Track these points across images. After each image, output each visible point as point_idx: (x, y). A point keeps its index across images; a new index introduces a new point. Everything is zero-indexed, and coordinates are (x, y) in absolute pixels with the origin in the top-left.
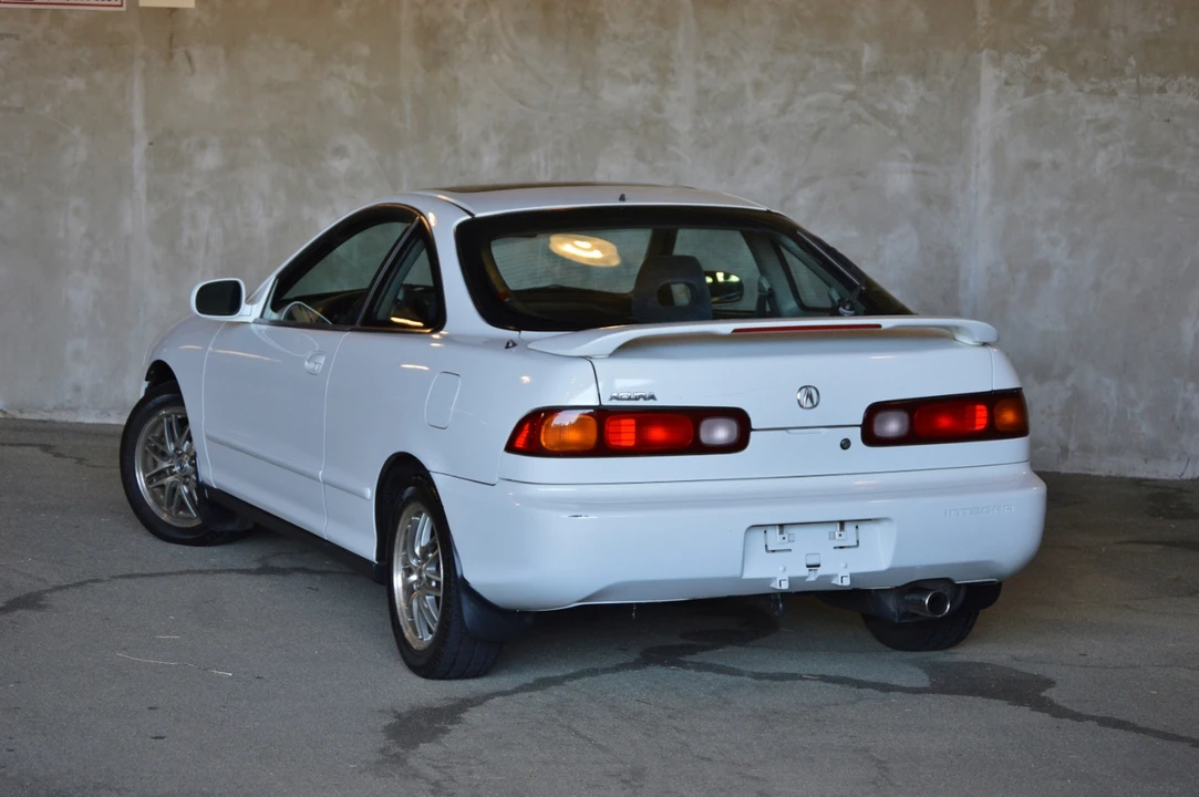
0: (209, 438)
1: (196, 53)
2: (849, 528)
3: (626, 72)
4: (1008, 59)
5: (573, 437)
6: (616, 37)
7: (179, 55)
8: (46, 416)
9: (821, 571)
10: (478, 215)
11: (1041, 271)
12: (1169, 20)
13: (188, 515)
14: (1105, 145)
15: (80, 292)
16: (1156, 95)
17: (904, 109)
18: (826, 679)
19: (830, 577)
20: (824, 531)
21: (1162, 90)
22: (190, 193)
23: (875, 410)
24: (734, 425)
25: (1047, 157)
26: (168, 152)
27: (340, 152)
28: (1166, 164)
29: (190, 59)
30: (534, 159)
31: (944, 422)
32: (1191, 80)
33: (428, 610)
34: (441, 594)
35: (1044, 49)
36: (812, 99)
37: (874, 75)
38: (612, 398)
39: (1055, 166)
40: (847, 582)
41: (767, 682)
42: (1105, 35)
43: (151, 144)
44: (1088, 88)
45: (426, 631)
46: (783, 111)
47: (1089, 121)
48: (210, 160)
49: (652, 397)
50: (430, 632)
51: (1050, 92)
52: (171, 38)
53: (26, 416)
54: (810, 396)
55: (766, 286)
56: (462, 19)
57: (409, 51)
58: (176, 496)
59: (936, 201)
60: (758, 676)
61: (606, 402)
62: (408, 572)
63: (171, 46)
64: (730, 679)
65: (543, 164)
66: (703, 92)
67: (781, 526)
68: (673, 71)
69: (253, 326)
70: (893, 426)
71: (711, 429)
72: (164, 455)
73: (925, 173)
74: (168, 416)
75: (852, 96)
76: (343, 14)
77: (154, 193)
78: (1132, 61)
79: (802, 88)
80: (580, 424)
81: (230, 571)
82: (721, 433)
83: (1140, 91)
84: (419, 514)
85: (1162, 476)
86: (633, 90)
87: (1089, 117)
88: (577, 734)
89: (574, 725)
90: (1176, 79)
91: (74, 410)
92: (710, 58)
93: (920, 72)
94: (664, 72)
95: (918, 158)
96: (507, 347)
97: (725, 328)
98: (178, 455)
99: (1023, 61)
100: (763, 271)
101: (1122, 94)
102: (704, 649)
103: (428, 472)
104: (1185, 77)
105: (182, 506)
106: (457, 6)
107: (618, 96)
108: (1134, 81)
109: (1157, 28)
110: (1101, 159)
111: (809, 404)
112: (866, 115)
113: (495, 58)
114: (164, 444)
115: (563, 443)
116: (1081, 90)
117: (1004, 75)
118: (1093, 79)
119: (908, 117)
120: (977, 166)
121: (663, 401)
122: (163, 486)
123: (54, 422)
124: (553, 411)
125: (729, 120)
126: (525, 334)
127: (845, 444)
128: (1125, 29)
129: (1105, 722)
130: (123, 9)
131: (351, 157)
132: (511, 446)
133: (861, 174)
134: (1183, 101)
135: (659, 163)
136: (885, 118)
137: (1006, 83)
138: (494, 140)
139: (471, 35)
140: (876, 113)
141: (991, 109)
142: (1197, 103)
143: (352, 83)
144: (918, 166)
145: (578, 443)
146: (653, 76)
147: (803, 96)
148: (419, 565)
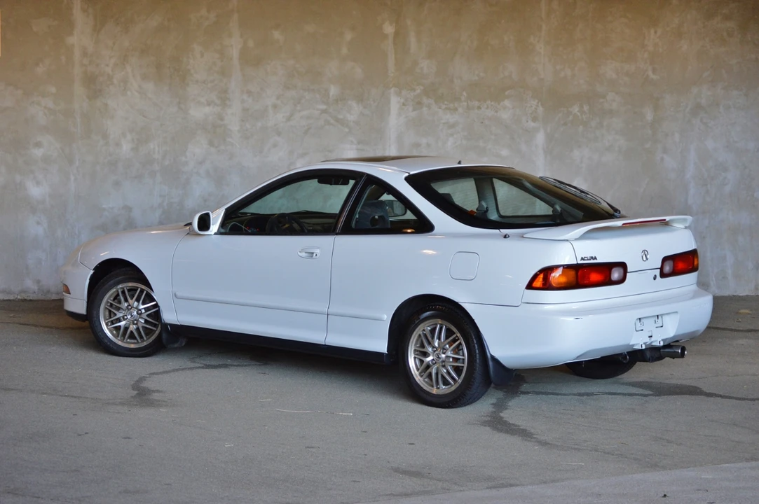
2: (660, 317)
3: (203, 100)
5: (563, 280)
6: (197, 81)
9: (652, 339)
10: (412, 173)
12: (481, 74)
14: (452, 135)
16: (476, 111)
17: (351, 118)
18: (605, 393)
19: (653, 342)
20: (652, 320)
21: (479, 108)
23: (665, 259)
24: (621, 270)
25: (424, 141)
27: (38, 145)
28: (481, 144)
30: (152, 147)
31: (681, 266)
32: (492, 103)
33: (449, 373)
35: (422, 88)
36: (305, 113)
37: (337, 100)
38: (582, 259)
40: (661, 344)
42: (452, 81)
44: (444, 107)
45: (441, 384)
46: (289, 119)
47: (444, 123)
49: (595, 258)
51: (425, 109)
54: (646, 255)
55: (485, 206)
56: (111, 73)
57: (79, 90)
58: (128, 331)
61: (580, 262)
62: (423, 355)
65: (157, 149)
66: (245, 110)
67: (640, 319)
68: (229, 99)
69: (215, 236)
70: (668, 268)
71: (614, 273)
73: (362, 150)
75: (324, 111)
76: (40, 70)
78: (465, 94)
79: (298, 108)
80: (565, 273)
82: (617, 274)
86: (207, 110)
87: (443, 121)
90: (485, 102)
92: (249, 93)
93: (360, 99)
94: (224, 99)
95: (359, 143)
96: (505, 237)
97: (619, 223)
99: (412, 94)
101: (460, 110)
103: (457, 303)
104: (489, 102)
105: (133, 336)
107: (199, 112)
109: (477, 78)
111: (645, 259)
112: (332, 121)
113: (129, 93)
115: (560, 283)
116: (440, 108)
117: (402, 100)
118: (446, 103)
119: (354, 122)
120: (390, 146)
122: (119, 327)
125: (259, 124)
127: (655, 278)
128: (461, 79)
131: (45, 147)
132: (530, 286)
133: (330, 151)
134: (490, 113)
135: (222, 147)
136: (342, 122)
137: (404, 104)
138: (129, 137)
139: (115, 81)
140: (337, 120)
141: (396, 117)
142: (495, 114)
143: (45, 107)
144: (360, 146)
145: (566, 283)
146: (218, 102)
147: (300, 111)
148: (435, 351)
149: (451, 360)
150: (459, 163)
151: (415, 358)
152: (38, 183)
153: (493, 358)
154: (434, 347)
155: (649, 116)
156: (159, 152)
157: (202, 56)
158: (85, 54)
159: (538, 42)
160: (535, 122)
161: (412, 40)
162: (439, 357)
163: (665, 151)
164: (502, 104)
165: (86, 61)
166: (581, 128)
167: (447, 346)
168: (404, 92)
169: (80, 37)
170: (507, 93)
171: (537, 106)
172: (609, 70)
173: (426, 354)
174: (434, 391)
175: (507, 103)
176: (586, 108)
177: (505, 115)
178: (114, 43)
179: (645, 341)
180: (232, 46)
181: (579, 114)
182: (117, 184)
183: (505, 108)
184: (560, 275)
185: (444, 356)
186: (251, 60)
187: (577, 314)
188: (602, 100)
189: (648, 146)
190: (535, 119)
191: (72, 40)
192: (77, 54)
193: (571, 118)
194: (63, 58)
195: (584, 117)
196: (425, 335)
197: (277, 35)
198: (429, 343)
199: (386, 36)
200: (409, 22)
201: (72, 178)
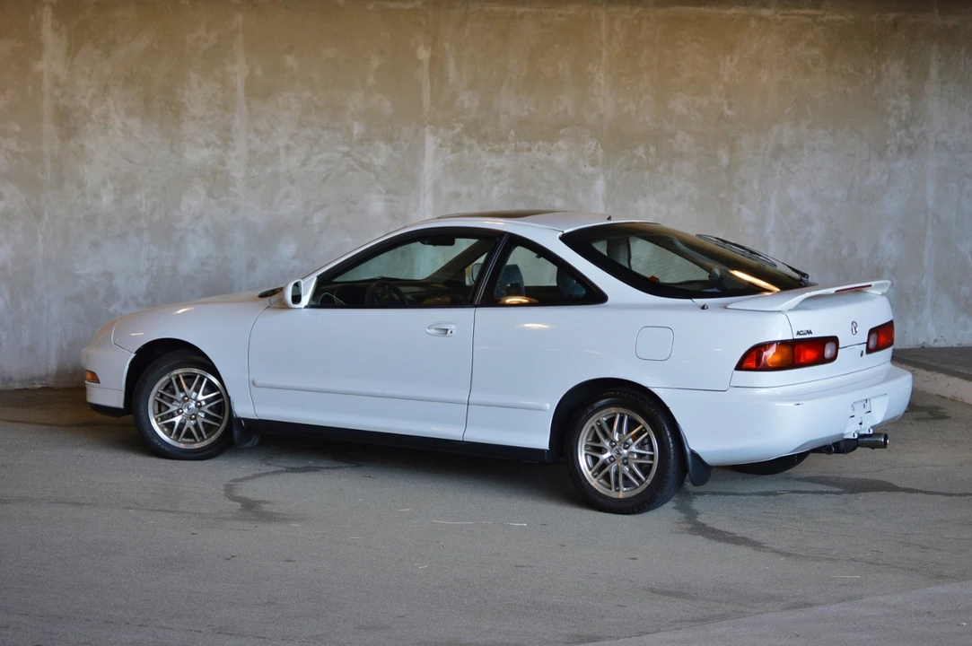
0: (253, 385)
3: (200, 140)
4: (441, 131)
5: (778, 358)
6: (194, 118)
10: (566, 231)
12: (532, 109)
13: (193, 440)
14: (497, 182)
16: (526, 153)
17: (379, 161)
20: (862, 405)
21: (529, 150)
23: (872, 333)
24: (834, 346)
25: (464, 190)
28: (532, 193)
30: (138, 198)
32: (545, 144)
34: (654, 462)
35: (462, 125)
36: (322, 156)
37: (361, 141)
38: (798, 333)
39: (470, 195)
42: (497, 117)
46: (304, 164)
47: (488, 168)
51: (466, 151)
54: (855, 327)
56: (88, 107)
57: (49, 127)
58: (184, 429)
59: (398, 218)
61: (794, 337)
65: (144, 201)
66: (252, 153)
68: (232, 139)
69: (304, 310)
71: (827, 350)
73: (391, 201)
75: (346, 154)
78: (512, 133)
79: (316, 150)
80: (779, 350)
86: (206, 152)
87: (487, 166)
90: (536, 143)
92: (257, 131)
93: (389, 139)
94: (226, 140)
95: (388, 192)
96: (703, 308)
97: (832, 290)
99: (450, 133)
101: (507, 152)
104: (541, 143)
105: (190, 434)
106: (84, 98)
107: (196, 156)
109: (526, 113)
110: (496, 188)
111: (854, 332)
112: (356, 166)
113: (110, 132)
115: (772, 363)
116: (484, 150)
117: (439, 141)
118: (490, 143)
119: (381, 167)
120: (424, 196)
122: (172, 423)
125: (269, 170)
127: (862, 354)
128: (508, 114)
131: (7, 199)
132: (739, 367)
133: (354, 203)
134: (542, 156)
135: (224, 199)
136: (368, 167)
137: (441, 146)
138: (110, 186)
139: (94, 118)
140: (362, 165)
141: (432, 161)
142: (548, 157)
143: (7, 150)
144: (388, 197)
145: (782, 361)
146: (219, 143)
147: (317, 154)
148: (613, 447)
149: (635, 456)
150: (609, 219)
151: (586, 455)
153: (694, 455)
154: (612, 441)
155: (725, 159)
156: (146, 205)
157: (200, 86)
158: (56, 84)
159: (598, 70)
160: (593, 166)
161: (451, 66)
162: (619, 454)
163: (742, 201)
164: (556, 144)
165: (57, 93)
166: (647, 174)
167: (631, 440)
169: (51, 62)
170: (561, 132)
171: (597, 147)
172: (679, 104)
173: (601, 450)
174: (613, 494)
175: (561, 143)
176: (652, 150)
177: (559, 159)
178: (92, 71)
180: (236, 74)
181: (644, 157)
182: (95, 244)
183: (559, 149)
184: (774, 354)
185: (625, 451)
186: (259, 91)
187: (797, 398)
188: (670, 140)
189: (722, 195)
190: (594, 164)
191: (41, 66)
192: (47, 83)
193: (635, 161)
194: (30, 88)
195: (650, 160)
196: (600, 427)
197: (290, 60)
198: (606, 436)
199: (419, 63)
200: (447, 45)
201: (40, 238)
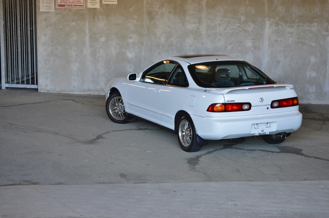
0: (128, 103)
1: (100, 17)
2: (269, 124)
3: (192, 21)
5: (220, 108)
6: (190, 14)
7: (96, 18)
8: (67, 93)
9: (264, 132)
10: (191, 64)
11: (278, 62)
12: (304, 12)
13: (120, 118)
14: (291, 37)
15: (75, 67)
16: (302, 27)
17: (250, 29)
18: (260, 150)
19: (265, 133)
20: (265, 124)
21: (303, 26)
22: (98, 46)
23: (273, 102)
24: (248, 106)
25: (279, 39)
26: (94, 38)
27: (131, 38)
28: (304, 41)
29: (98, 18)
30: (172, 39)
31: (285, 103)
32: (309, 24)
33: (188, 139)
34: (192, 137)
35: (279, 18)
36: (231, 27)
37: (244, 22)
38: (228, 101)
39: (281, 41)
40: (268, 134)
41: (250, 151)
42: (291, 15)
43: (90, 36)
45: (187, 143)
46: (225, 29)
47: (288, 32)
48: (103, 39)
49: (234, 101)
50: (188, 143)
51: (280, 26)
52: (94, 14)
53: (63, 93)
54: (262, 100)
55: (241, 74)
56: (157, 11)
57: (146, 17)
58: (118, 114)
59: (257, 48)
60: (248, 150)
61: (226, 102)
62: (183, 132)
63: (94, 16)
64: (243, 151)
66: (208, 26)
67: (257, 124)
68: (202, 21)
69: (138, 82)
70: (276, 104)
71: (244, 107)
72: (115, 106)
73: (254, 42)
74: (116, 98)
75: (239, 27)
76: (131, 9)
77: (91, 46)
78: (297, 20)
79: (229, 25)
80: (221, 106)
81: (133, 129)
82: (246, 107)
83: (298, 26)
84: (185, 121)
85: (303, 103)
86: (193, 25)
87: (287, 31)
88: (222, 163)
89: (221, 161)
91: (73, 91)
92: (210, 19)
93: (253, 22)
94: (200, 22)
95: (253, 39)
96: (205, 91)
97: (247, 88)
98: (118, 106)
99: (275, 20)
100: (240, 71)
101: (295, 27)
102: (235, 145)
103: (189, 114)
104: (307, 24)
105: (119, 116)
107: (190, 26)
108: (297, 24)
109: (302, 14)
110: (291, 39)
111: (262, 101)
112: (242, 31)
113: (164, 18)
114: (115, 104)
115: (218, 110)
116: (286, 26)
117: (271, 23)
118: (289, 24)
119: (251, 31)
120: (265, 41)
121: (236, 102)
122: (115, 112)
123: (69, 94)
124: (216, 104)
125: (213, 31)
126: (207, 89)
127: (268, 108)
128: (295, 14)
129: (315, 158)
130: (84, 8)
131: (133, 39)
132: (208, 110)
133: (241, 43)
134: (307, 28)
135: (199, 40)
136: (246, 31)
137: (271, 24)
138: (164, 35)
139: (159, 14)
140: (244, 30)
141: (268, 29)
142: (310, 28)
143: (133, 24)
144: (253, 41)
145: (221, 110)
146: (198, 22)
147: (229, 27)
148: (185, 131)
149: (189, 135)
151: (181, 133)
152: (131, 52)
153: (198, 135)
156: (175, 41)
157: (192, 4)
158: (148, 3)
160: (327, 32)
164: (312, 24)
165: (148, 6)
167: (188, 129)
168: (271, 19)
170: (315, 20)
171: (328, 25)
174: (185, 146)
175: (315, 24)
177: (314, 29)
179: (259, 132)
182: (159, 53)
183: (314, 26)
185: (187, 133)
186: (211, 6)
192: (145, 3)
194: (140, 5)
196: (183, 125)
198: (184, 128)
201: (143, 51)
